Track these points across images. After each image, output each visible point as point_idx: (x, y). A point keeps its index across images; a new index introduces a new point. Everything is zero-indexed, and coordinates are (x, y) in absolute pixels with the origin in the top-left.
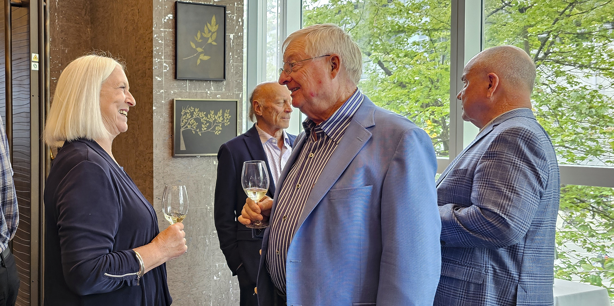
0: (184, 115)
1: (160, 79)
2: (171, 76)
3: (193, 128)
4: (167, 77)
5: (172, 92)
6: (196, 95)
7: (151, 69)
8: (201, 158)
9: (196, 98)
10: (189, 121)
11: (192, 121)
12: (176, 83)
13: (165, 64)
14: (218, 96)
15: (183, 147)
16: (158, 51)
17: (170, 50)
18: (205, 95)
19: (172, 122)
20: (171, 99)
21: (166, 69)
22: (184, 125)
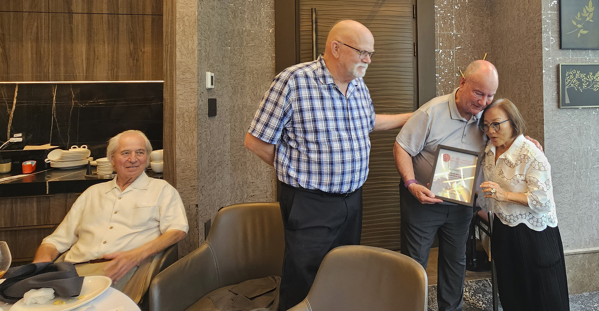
0: (568, 76)
1: (548, 50)
2: (557, 47)
3: (576, 86)
4: (554, 48)
5: (558, 59)
6: (577, 61)
7: (540, 42)
8: (583, 109)
9: (577, 63)
10: (572, 80)
11: (575, 81)
12: (561, 52)
13: (552, 38)
14: (595, 61)
15: (567, 101)
16: (546, 28)
17: (556, 27)
18: (584, 61)
19: (558, 82)
20: (557, 64)
21: (553, 42)
22: (568, 84)
